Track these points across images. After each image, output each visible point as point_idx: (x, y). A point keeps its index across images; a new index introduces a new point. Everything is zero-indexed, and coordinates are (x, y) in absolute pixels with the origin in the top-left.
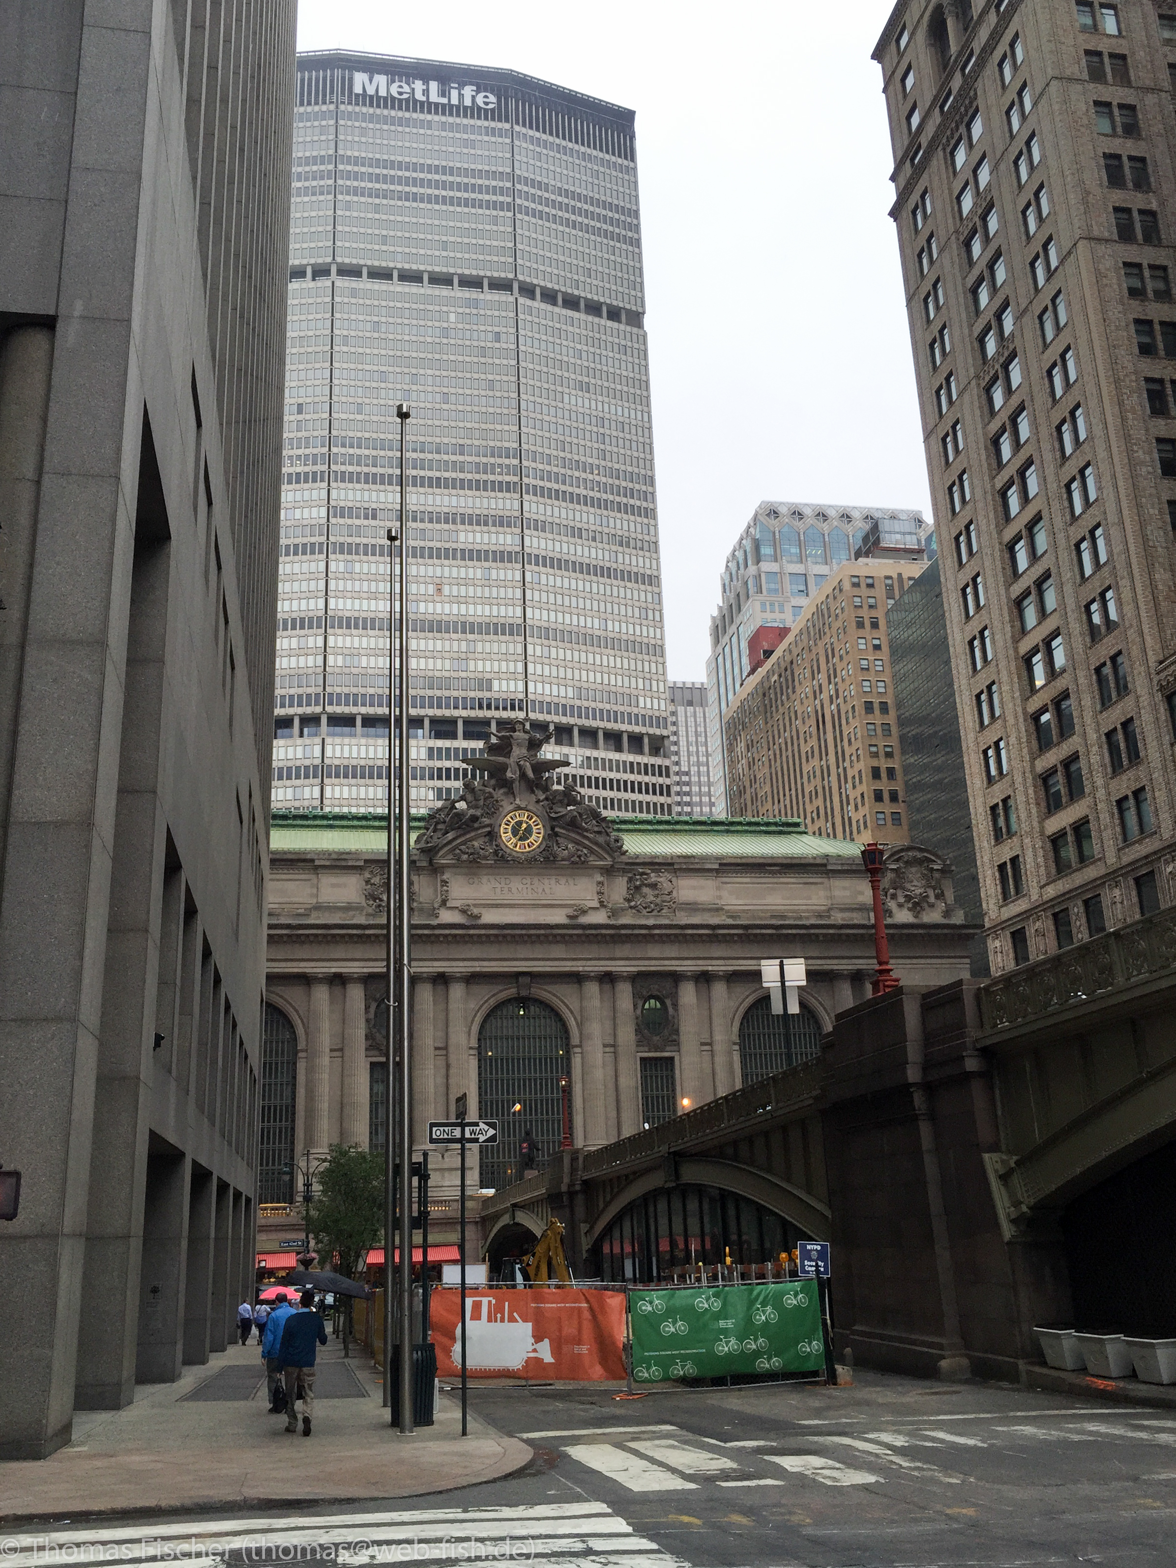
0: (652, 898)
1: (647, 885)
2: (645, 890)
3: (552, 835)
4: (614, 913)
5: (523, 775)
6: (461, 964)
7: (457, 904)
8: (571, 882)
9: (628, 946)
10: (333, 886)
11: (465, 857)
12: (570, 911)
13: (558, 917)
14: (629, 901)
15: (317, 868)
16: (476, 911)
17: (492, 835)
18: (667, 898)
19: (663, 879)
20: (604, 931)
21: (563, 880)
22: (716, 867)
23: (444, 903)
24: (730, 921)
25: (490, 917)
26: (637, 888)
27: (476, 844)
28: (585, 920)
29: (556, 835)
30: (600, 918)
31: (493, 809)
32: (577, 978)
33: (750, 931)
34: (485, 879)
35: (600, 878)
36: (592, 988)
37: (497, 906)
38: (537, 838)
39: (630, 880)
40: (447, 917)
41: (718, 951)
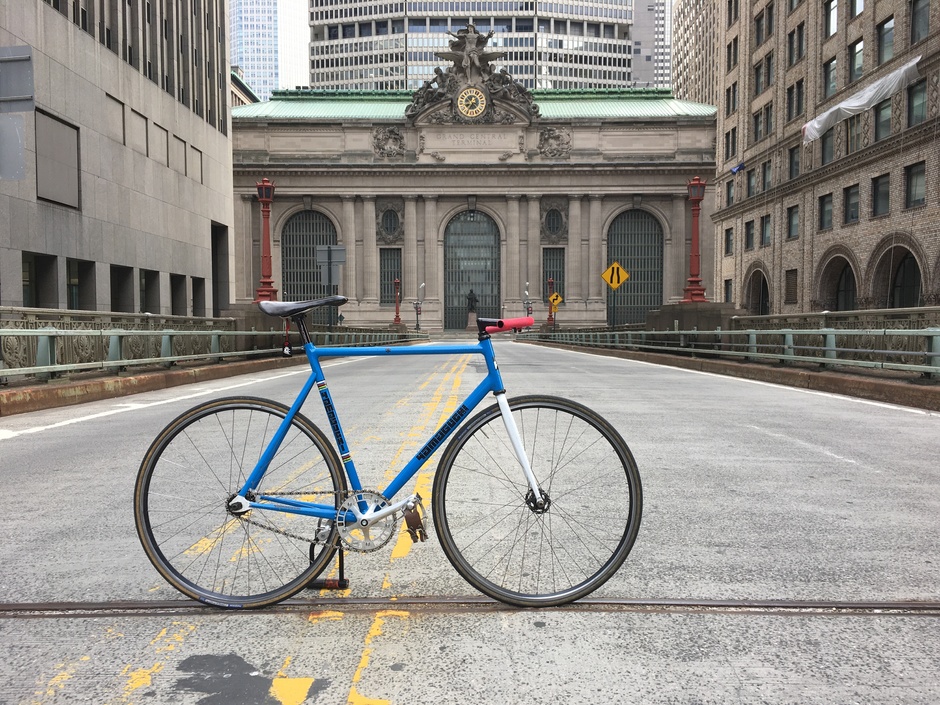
0: (556, 146)
1: (552, 138)
2: (551, 141)
3: (491, 105)
4: (530, 156)
5: (473, 63)
6: (432, 189)
7: (430, 151)
8: (502, 136)
9: (537, 178)
10: (354, 140)
11: (434, 121)
12: (501, 155)
13: (493, 159)
14: (540, 148)
15: (344, 128)
16: (441, 156)
17: (453, 105)
18: (566, 146)
19: (564, 133)
20: (521, 169)
21: (497, 135)
22: (600, 124)
23: (422, 151)
24: (606, 162)
25: (450, 160)
26: (546, 140)
27: (441, 111)
28: (510, 161)
29: (494, 104)
30: (520, 160)
31: (453, 88)
32: (504, 198)
33: (618, 168)
34: (447, 135)
35: (520, 133)
36: (514, 205)
37: (454, 152)
38: (481, 108)
39: (542, 134)
40: (423, 160)
41: (596, 181)
